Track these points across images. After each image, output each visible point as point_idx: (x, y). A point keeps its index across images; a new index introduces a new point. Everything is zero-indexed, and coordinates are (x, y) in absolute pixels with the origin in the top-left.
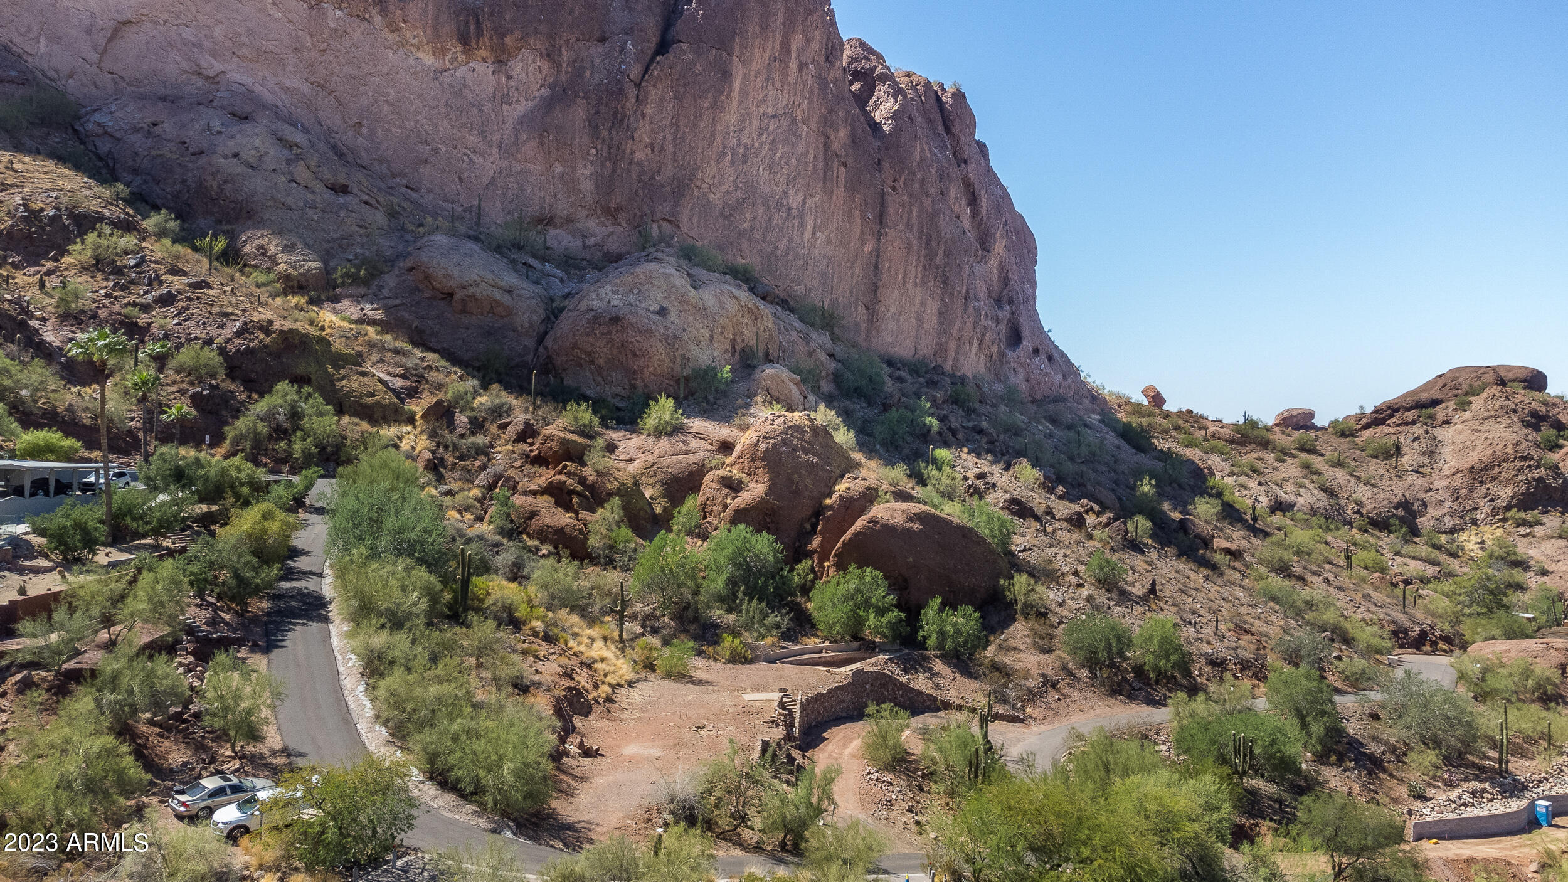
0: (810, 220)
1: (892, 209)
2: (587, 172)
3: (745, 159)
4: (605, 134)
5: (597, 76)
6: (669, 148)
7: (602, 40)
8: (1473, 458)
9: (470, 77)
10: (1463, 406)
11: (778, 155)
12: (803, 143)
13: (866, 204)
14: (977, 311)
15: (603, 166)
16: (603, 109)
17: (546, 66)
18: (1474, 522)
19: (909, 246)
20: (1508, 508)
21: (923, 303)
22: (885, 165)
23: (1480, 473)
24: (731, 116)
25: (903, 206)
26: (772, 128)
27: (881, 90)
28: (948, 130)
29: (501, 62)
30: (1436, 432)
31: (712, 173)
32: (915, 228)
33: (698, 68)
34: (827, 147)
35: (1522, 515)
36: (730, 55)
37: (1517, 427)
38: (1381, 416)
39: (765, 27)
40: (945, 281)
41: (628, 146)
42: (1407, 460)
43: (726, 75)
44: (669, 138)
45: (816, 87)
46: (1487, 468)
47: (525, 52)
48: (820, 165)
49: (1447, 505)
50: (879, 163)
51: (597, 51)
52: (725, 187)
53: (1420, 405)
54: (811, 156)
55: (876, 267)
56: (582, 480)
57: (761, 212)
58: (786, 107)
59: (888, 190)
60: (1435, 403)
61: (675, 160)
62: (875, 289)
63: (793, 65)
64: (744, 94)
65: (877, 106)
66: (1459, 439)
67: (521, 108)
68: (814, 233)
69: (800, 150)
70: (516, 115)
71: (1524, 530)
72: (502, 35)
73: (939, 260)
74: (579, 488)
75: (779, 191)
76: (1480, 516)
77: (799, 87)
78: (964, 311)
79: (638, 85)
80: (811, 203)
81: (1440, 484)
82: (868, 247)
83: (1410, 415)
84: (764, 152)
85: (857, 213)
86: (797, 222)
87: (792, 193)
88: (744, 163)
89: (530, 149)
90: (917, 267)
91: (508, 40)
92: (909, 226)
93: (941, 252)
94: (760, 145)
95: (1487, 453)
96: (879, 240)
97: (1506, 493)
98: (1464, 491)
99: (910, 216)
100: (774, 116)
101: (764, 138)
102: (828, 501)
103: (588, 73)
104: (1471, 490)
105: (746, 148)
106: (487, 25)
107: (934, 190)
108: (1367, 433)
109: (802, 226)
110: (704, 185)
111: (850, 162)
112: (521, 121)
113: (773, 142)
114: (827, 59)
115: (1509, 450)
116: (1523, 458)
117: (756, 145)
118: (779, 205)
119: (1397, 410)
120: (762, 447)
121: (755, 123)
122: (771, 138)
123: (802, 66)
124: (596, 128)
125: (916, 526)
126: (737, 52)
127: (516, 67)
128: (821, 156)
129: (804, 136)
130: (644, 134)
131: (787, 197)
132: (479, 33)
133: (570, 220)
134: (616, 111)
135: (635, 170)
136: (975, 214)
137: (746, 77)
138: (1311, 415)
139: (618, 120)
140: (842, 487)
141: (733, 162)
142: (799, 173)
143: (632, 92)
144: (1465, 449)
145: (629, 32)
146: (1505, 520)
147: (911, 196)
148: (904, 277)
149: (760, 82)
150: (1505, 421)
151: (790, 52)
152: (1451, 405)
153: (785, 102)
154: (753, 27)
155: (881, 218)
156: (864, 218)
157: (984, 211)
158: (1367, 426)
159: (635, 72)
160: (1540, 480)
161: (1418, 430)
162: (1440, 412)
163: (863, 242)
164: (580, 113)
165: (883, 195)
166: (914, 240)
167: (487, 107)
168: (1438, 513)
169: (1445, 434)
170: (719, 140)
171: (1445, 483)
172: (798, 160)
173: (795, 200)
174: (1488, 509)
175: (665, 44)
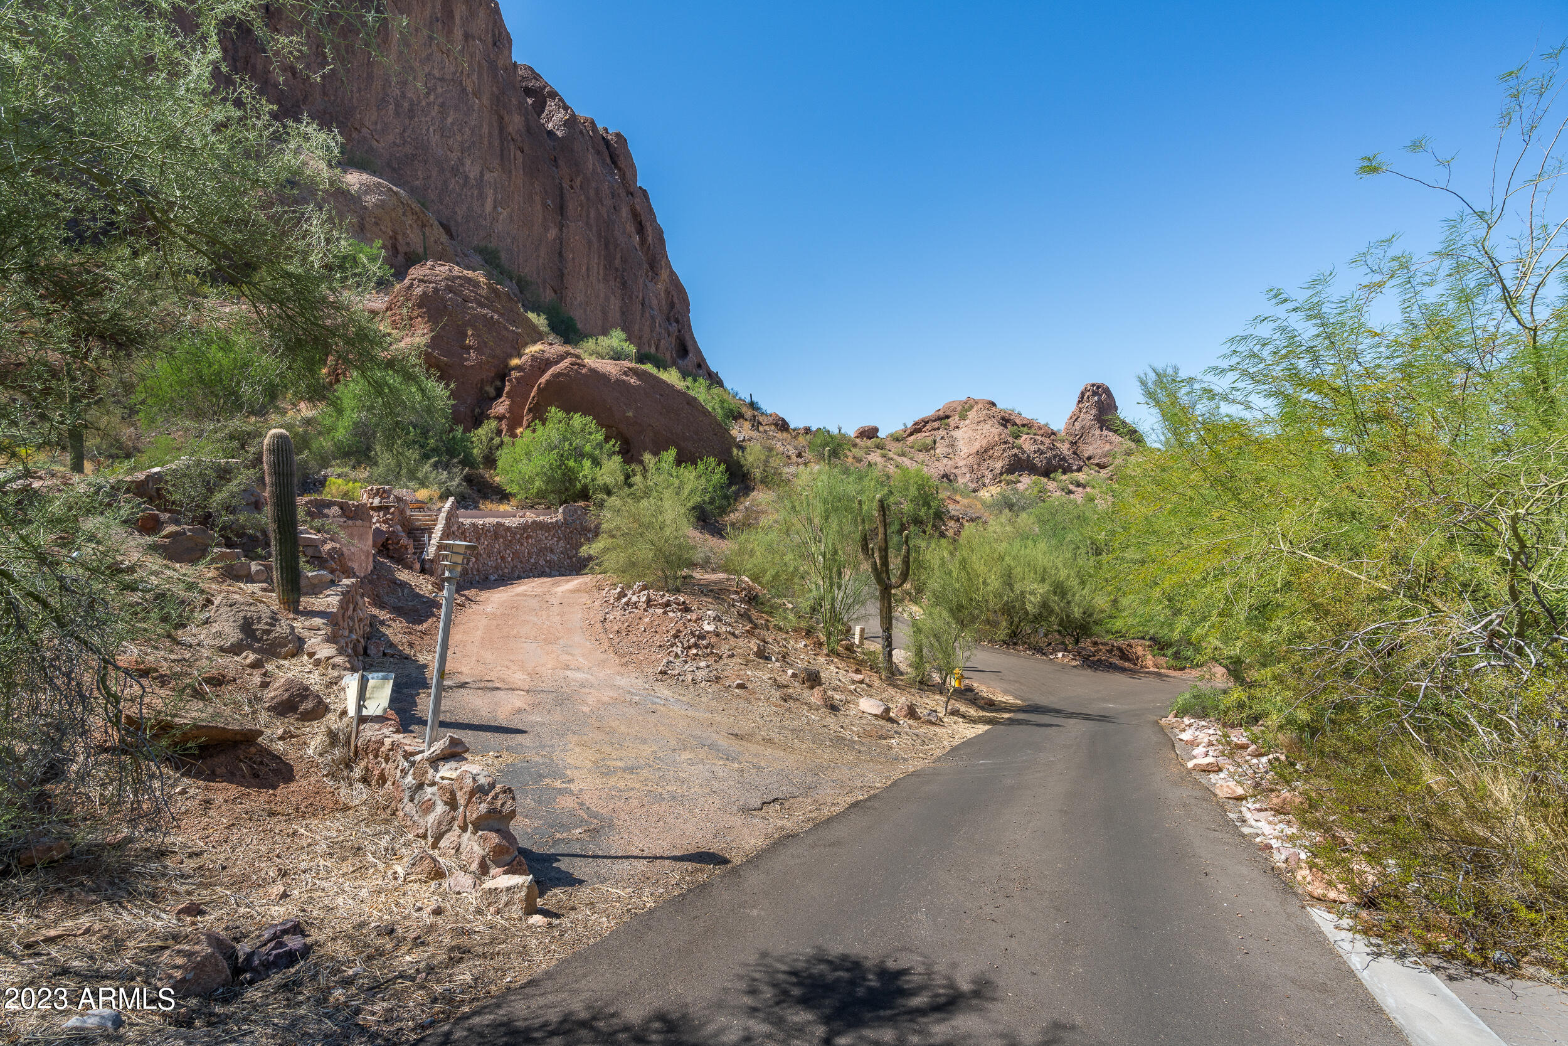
0: (490, 193)
1: (571, 206)
3: (411, 114)
8: (976, 446)
10: (963, 417)
11: (450, 120)
12: (475, 115)
13: (546, 192)
14: (653, 317)
18: (984, 485)
19: (590, 242)
20: (1001, 474)
22: (561, 163)
23: (983, 454)
24: (392, 63)
25: (581, 205)
26: (439, 90)
28: (614, 162)
30: (952, 433)
31: (374, 118)
32: (594, 229)
34: (502, 128)
35: (1009, 477)
37: (997, 425)
38: (918, 428)
40: (624, 284)
42: (940, 450)
45: (485, 64)
46: (986, 451)
48: (496, 143)
49: (968, 475)
50: (555, 160)
52: (391, 138)
53: (939, 419)
54: (485, 130)
55: (560, 254)
57: (435, 173)
58: (455, 73)
59: (566, 186)
60: (948, 417)
61: (325, 94)
62: (561, 276)
63: (458, 33)
65: (549, 118)
66: (966, 436)
68: (495, 207)
69: (473, 120)
71: (1012, 487)
73: (617, 262)
75: (454, 156)
76: (987, 481)
77: (467, 57)
78: (642, 315)
80: (489, 176)
81: (961, 463)
82: (552, 233)
83: (936, 424)
84: (434, 113)
85: (537, 198)
86: (476, 192)
87: (468, 162)
88: (411, 118)
90: (598, 264)
92: (587, 224)
93: (618, 256)
94: (428, 104)
95: (984, 442)
96: (561, 230)
97: (999, 465)
98: (975, 467)
99: (588, 216)
100: (442, 79)
101: (432, 98)
102: (515, 362)
104: (979, 465)
105: (412, 104)
107: (608, 202)
108: (912, 438)
109: (482, 196)
110: (364, 130)
111: (526, 149)
113: (442, 105)
114: (495, 44)
115: (996, 438)
116: (1005, 443)
117: (424, 103)
118: (455, 171)
119: (927, 423)
121: (421, 80)
122: (440, 100)
123: (467, 37)
125: (633, 381)
128: (496, 132)
129: (476, 108)
131: (463, 165)
136: (643, 241)
138: (876, 430)
141: (397, 114)
142: (474, 143)
144: (971, 441)
146: (1000, 482)
147: (588, 199)
148: (588, 269)
149: (422, 37)
150: (990, 422)
151: (453, 17)
152: (957, 418)
153: (452, 69)
155: (562, 209)
156: (545, 206)
157: (650, 239)
158: (911, 434)
160: (1016, 455)
161: (942, 432)
162: (952, 422)
163: (546, 229)
165: (561, 189)
166: (594, 240)
168: (965, 480)
169: (956, 434)
170: (378, 84)
171: (964, 462)
172: (472, 130)
173: (472, 170)
174: (990, 476)
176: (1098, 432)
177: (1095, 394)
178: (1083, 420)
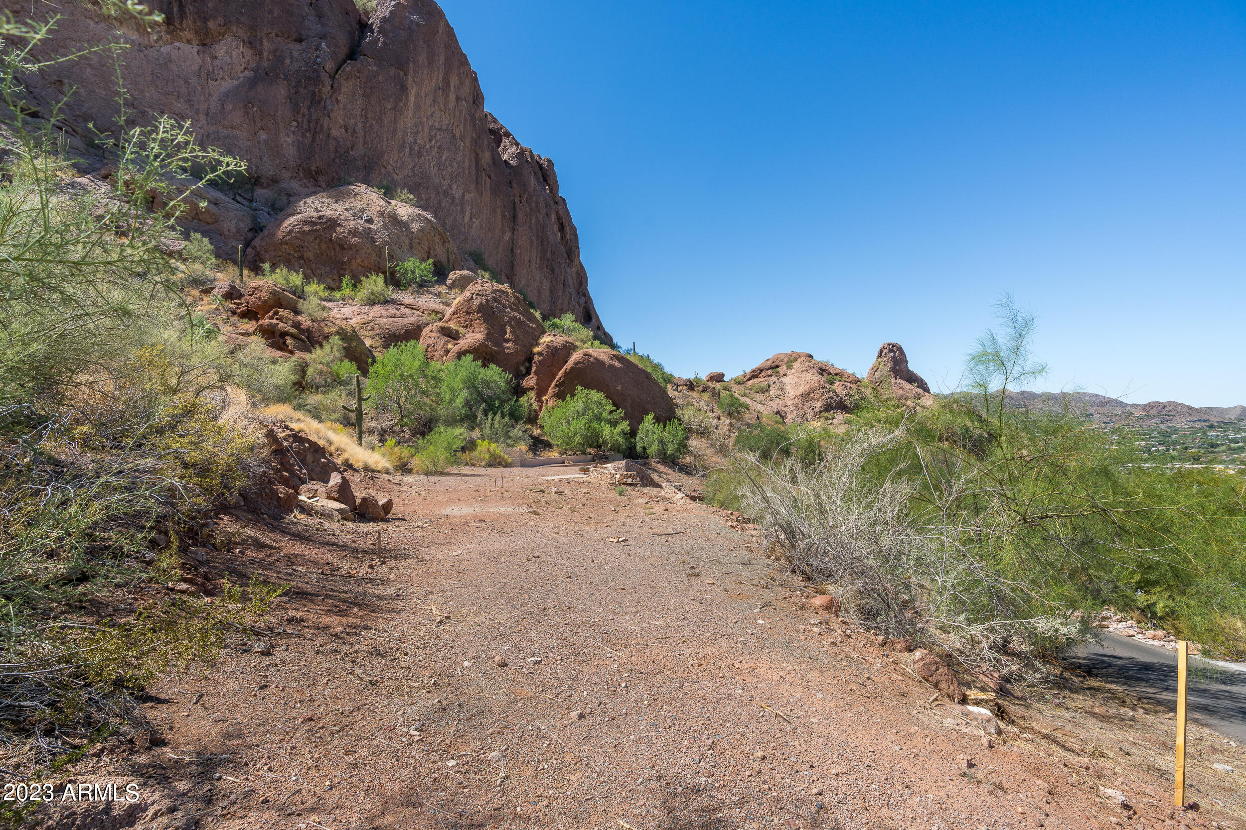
0: (468, 208)
1: (520, 215)
2: (290, 140)
3: (420, 155)
4: (304, 110)
5: (296, 65)
6: (361, 133)
7: (300, 40)
8: (801, 390)
9: (174, 53)
10: (790, 367)
11: (444, 158)
12: (461, 153)
13: (504, 206)
14: (570, 295)
15: (303, 136)
16: (302, 90)
17: (248, 53)
18: (808, 420)
19: (531, 241)
20: (820, 412)
21: (541, 282)
22: (514, 184)
23: (806, 396)
24: (408, 120)
25: (527, 215)
26: (438, 137)
27: (506, 142)
28: (545, 180)
29: (206, 42)
30: (782, 379)
31: (396, 158)
32: (534, 232)
33: (381, 78)
34: (477, 162)
35: (827, 415)
36: (406, 74)
37: (816, 374)
38: (755, 374)
39: (431, 63)
40: (553, 270)
41: (325, 122)
42: (773, 393)
43: (403, 88)
44: (360, 125)
45: (468, 117)
46: (808, 394)
47: (228, 39)
48: (474, 172)
49: (795, 412)
50: (510, 183)
51: (296, 48)
52: (406, 172)
53: (771, 368)
54: (467, 164)
55: (512, 250)
56: (297, 325)
57: (433, 195)
58: (448, 125)
59: (517, 201)
60: (777, 366)
61: (365, 143)
62: (513, 266)
63: (452, 97)
64: (417, 107)
65: (504, 151)
66: (792, 382)
67: (227, 85)
68: (471, 218)
69: (459, 157)
70: (222, 90)
71: (829, 422)
72: (205, 20)
73: (549, 255)
74: (293, 330)
75: (446, 183)
76: (809, 417)
77: (457, 113)
78: (563, 292)
79: (333, 77)
80: (468, 197)
81: (789, 403)
82: (507, 236)
83: (769, 372)
84: (434, 153)
85: (499, 211)
86: (459, 208)
87: (455, 187)
88: (419, 157)
89: (236, 117)
90: (536, 257)
91: (211, 24)
92: (530, 227)
93: (549, 250)
94: (431, 147)
95: (807, 387)
96: (513, 233)
97: (818, 405)
98: (800, 406)
99: (531, 222)
100: (440, 129)
101: (433, 142)
102: (537, 349)
103: (288, 61)
104: (803, 405)
105: (420, 148)
106: (190, 8)
107: (543, 211)
108: (751, 382)
109: (463, 211)
110: (389, 167)
111: (492, 176)
112: (227, 94)
113: (440, 147)
114: (474, 102)
115: (816, 384)
116: (823, 388)
117: (428, 147)
118: (446, 193)
119: (762, 370)
120: (476, 302)
121: (426, 130)
122: (438, 144)
123: (458, 99)
124: (297, 105)
125: (616, 363)
126: (411, 73)
127: (221, 49)
128: (473, 166)
129: (461, 148)
130: (339, 116)
131: (451, 189)
132: (182, 15)
133: (275, 181)
134: (314, 94)
135: (332, 145)
136: (563, 237)
137: (418, 95)
138: (723, 375)
139: (315, 101)
140: (546, 339)
141: (411, 155)
142: (459, 174)
143: (328, 82)
144: (796, 386)
145: (323, 37)
146: (820, 418)
147: (531, 209)
148: (530, 261)
149: (429, 100)
150: (811, 372)
151: (450, 86)
152: (785, 368)
153: (447, 122)
154: (422, 58)
155: (514, 217)
156: (504, 216)
157: (568, 235)
158: (750, 379)
159: (330, 66)
160: (831, 398)
161: (774, 379)
162: (781, 370)
163: (504, 232)
164: (281, 91)
165: (514, 203)
166: (534, 238)
167: (193, 80)
168: (792, 416)
169: (785, 380)
170: (400, 135)
171: (792, 402)
172: (458, 164)
173: (457, 193)
174: (812, 413)
175: (352, 54)
176: (893, 380)
177: (891, 351)
178: (881, 371)
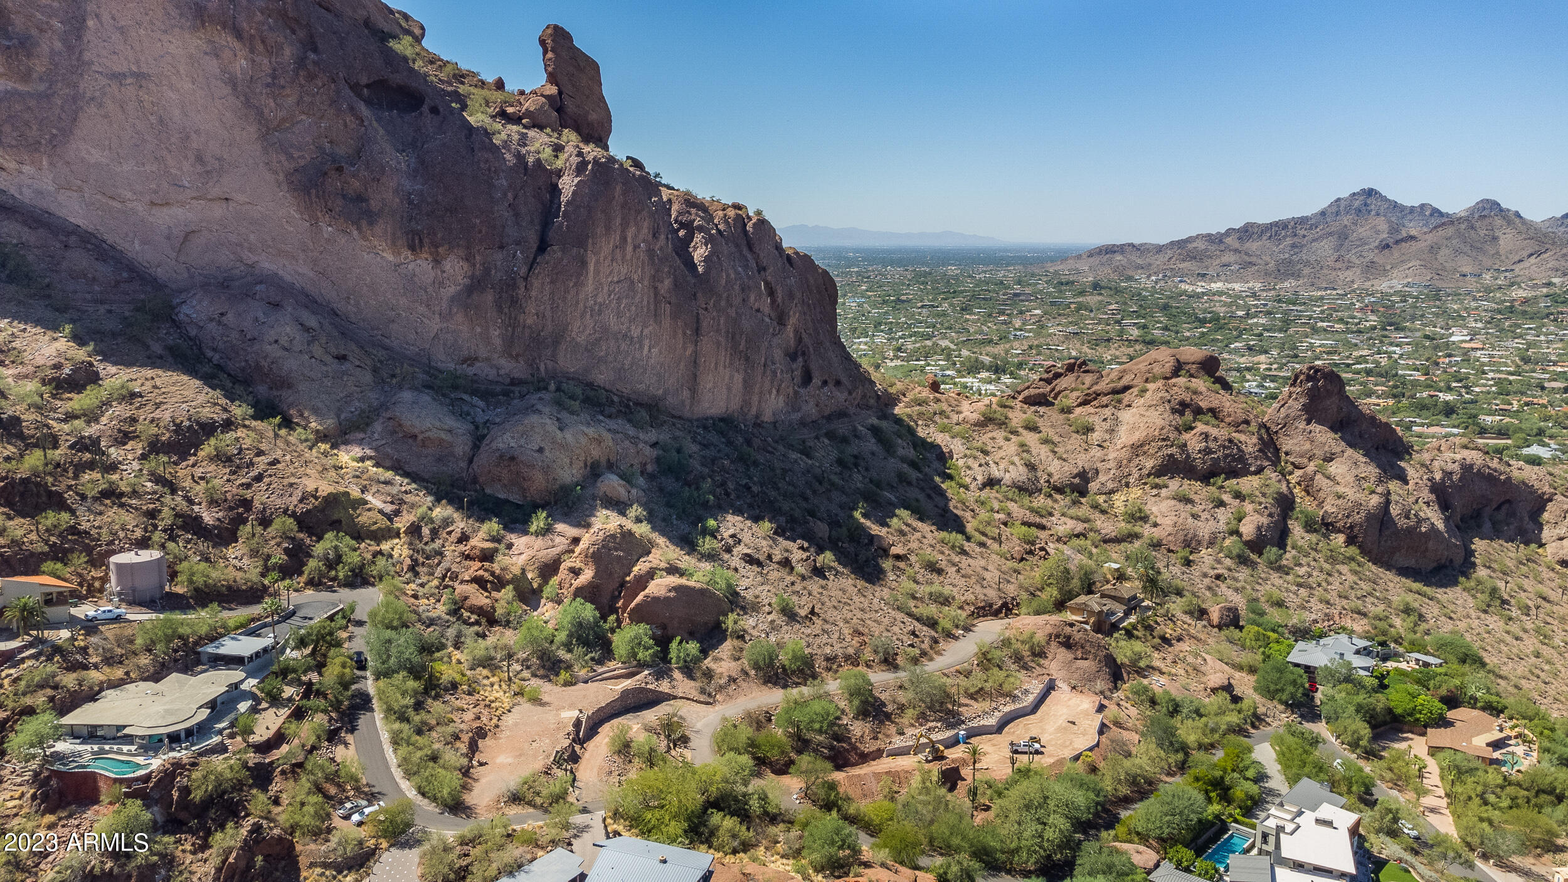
0: (647, 342)
1: (705, 324)
2: (497, 333)
3: (600, 312)
4: (506, 310)
5: (499, 274)
6: (548, 314)
7: (501, 247)
8: (1136, 436)
9: (417, 270)
10: (1143, 392)
11: (623, 306)
12: (639, 295)
13: (686, 325)
14: (775, 371)
15: (507, 330)
16: (504, 295)
17: (466, 265)
18: (1127, 485)
19: (718, 344)
20: (1149, 475)
21: (731, 377)
22: (699, 295)
23: (1137, 449)
24: (590, 286)
25: (713, 319)
26: (617, 289)
27: (698, 237)
28: (750, 249)
29: (437, 262)
30: (1120, 414)
31: (578, 325)
32: (723, 331)
33: (565, 262)
34: (656, 295)
35: (1157, 480)
36: (586, 251)
39: (608, 228)
41: (521, 317)
42: (1095, 437)
43: (584, 263)
44: (548, 307)
45: (647, 257)
46: (1141, 445)
47: (452, 257)
48: (652, 307)
49: (1112, 472)
50: (695, 295)
51: (499, 256)
52: (588, 332)
54: (645, 303)
55: (695, 362)
56: (493, 574)
57: (612, 344)
58: (626, 274)
59: (701, 311)
60: (1127, 389)
61: (553, 321)
62: (695, 376)
63: (629, 248)
64: (597, 272)
66: (1131, 421)
67: (452, 290)
68: (650, 350)
69: (637, 300)
70: (449, 294)
71: (1155, 492)
72: (437, 247)
73: (742, 347)
74: (491, 578)
75: (624, 328)
76: (1131, 481)
77: (635, 261)
78: (764, 374)
79: (526, 279)
80: (646, 331)
81: (1111, 456)
82: (689, 352)
84: (613, 306)
85: (680, 331)
86: (637, 346)
87: (633, 327)
88: (600, 315)
89: (460, 317)
90: (725, 356)
91: (440, 250)
92: (718, 331)
93: (743, 341)
94: (610, 301)
95: (1144, 434)
96: (696, 345)
97: (1149, 464)
98: (1125, 462)
99: (719, 325)
100: (618, 282)
101: (612, 297)
102: (628, 579)
103: (493, 272)
104: (1130, 461)
105: (601, 305)
106: (426, 240)
107: (737, 301)
108: (1078, 410)
109: (641, 347)
110: (573, 334)
111: (673, 300)
112: (453, 299)
113: (618, 299)
114: (654, 235)
115: (1156, 433)
116: (1164, 440)
117: (607, 302)
118: (625, 337)
119: (1099, 395)
120: (591, 550)
121: (606, 289)
122: (617, 296)
123: (636, 247)
124: (501, 307)
125: (672, 594)
126: (590, 246)
127: (447, 265)
128: (652, 300)
129: (639, 290)
130: (531, 308)
131: (630, 331)
132: (421, 247)
133: (488, 359)
134: (512, 296)
135: (527, 331)
136: (774, 301)
137: (597, 262)
139: (514, 302)
140: (636, 569)
141: (592, 316)
142: (637, 315)
143: (522, 284)
144: (1134, 428)
145: (518, 243)
146: (1145, 484)
147: (719, 310)
148: (716, 364)
149: (607, 263)
150: (1160, 409)
151: (627, 239)
152: (1136, 392)
153: (625, 272)
154: (600, 230)
155: (697, 331)
156: (684, 334)
157: (779, 300)
158: (1080, 404)
159: (523, 271)
160: (1171, 456)
161: (1107, 412)
162: (1126, 397)
163: (685, 349)
164: (489, 297)
165: (698, 316)
166: (722, 340)
167: (430, 289)
168: (1104, 479)
169: (1125, 416)
170: (581, 304)
171: (1115, 455)
172: (636, 306)
173: (635, 332)
174: (1136, 476)
175: (543, 247)
176: (1302, 425)
177: (1309, 378)
178: (1289, 408)
